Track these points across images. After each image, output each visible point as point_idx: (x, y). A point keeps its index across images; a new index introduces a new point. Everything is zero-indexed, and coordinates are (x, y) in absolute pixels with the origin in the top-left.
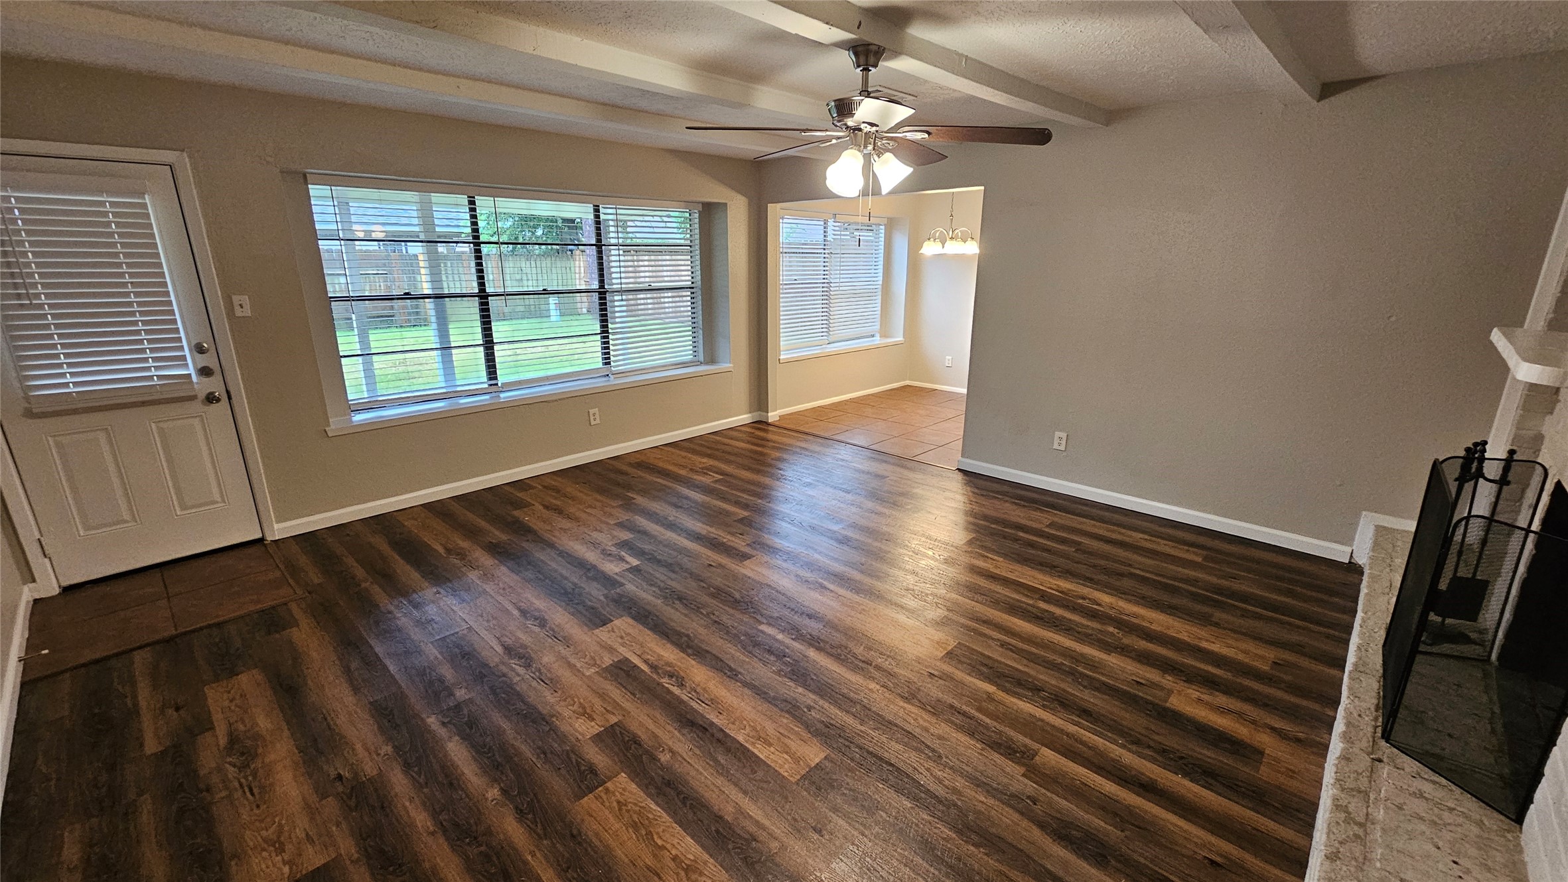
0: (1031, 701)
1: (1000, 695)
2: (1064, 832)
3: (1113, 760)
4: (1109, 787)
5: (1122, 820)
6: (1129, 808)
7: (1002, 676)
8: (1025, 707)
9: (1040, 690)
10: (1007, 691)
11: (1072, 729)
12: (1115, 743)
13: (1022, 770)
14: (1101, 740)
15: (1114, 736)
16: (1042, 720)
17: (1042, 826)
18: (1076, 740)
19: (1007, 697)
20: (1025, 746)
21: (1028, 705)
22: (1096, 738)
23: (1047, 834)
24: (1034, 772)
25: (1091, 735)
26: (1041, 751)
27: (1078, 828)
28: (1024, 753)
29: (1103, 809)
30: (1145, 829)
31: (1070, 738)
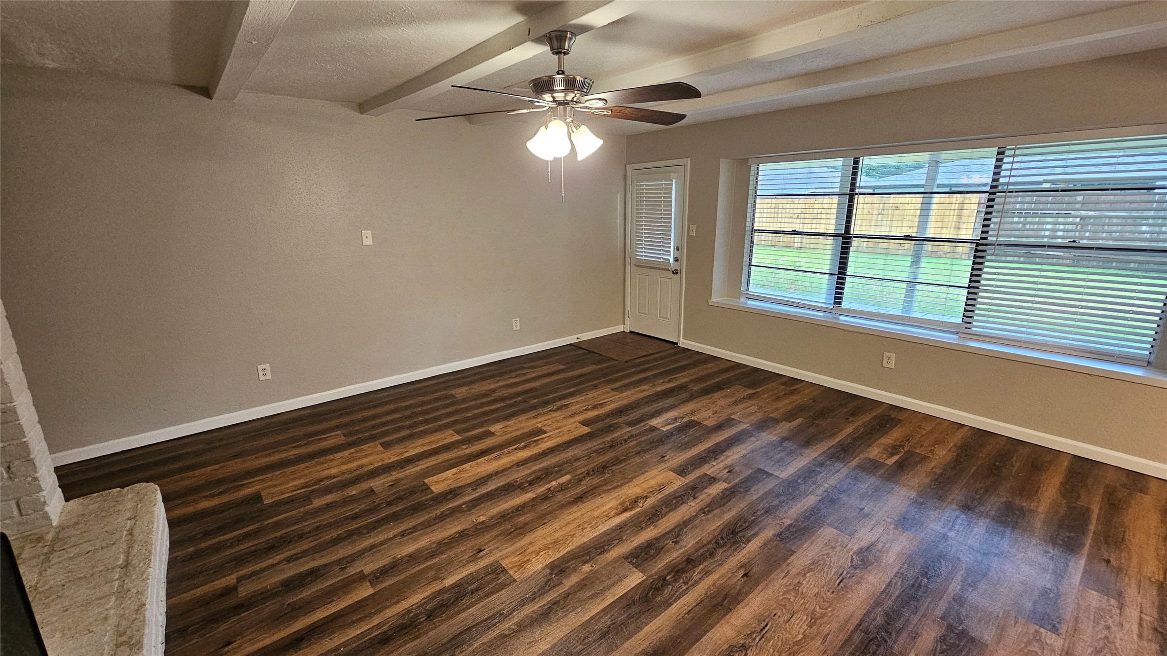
0: (421, 604)
1: (437, 586)
2: (315, 574)
3: (333, 632)
4: (319, 615)
5: (295, 609)
6: (296, 618)
7: (459, 597)
8: (415, 599)
9: (429, 617)
10: (440, 592)
11: (376, 620)
12: (344, 644)
13: (366, 572)
14: (353, 635)
15: (349, 648)
16: (397, 603)
17: (325, 565)
18: (366, 617)
19: (433, 590)
20: (381, 582)
21: (417, 601)
22: (358, 632)
23: (321, 566)
24: (361, 578)
25: (363, 630)
26: (372, 589)
27: (311, 582)
28: (377, 578)
29: (309, 603)
30: (277, 619)
31: (370, 614)
